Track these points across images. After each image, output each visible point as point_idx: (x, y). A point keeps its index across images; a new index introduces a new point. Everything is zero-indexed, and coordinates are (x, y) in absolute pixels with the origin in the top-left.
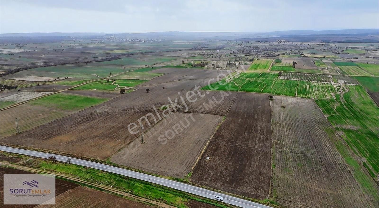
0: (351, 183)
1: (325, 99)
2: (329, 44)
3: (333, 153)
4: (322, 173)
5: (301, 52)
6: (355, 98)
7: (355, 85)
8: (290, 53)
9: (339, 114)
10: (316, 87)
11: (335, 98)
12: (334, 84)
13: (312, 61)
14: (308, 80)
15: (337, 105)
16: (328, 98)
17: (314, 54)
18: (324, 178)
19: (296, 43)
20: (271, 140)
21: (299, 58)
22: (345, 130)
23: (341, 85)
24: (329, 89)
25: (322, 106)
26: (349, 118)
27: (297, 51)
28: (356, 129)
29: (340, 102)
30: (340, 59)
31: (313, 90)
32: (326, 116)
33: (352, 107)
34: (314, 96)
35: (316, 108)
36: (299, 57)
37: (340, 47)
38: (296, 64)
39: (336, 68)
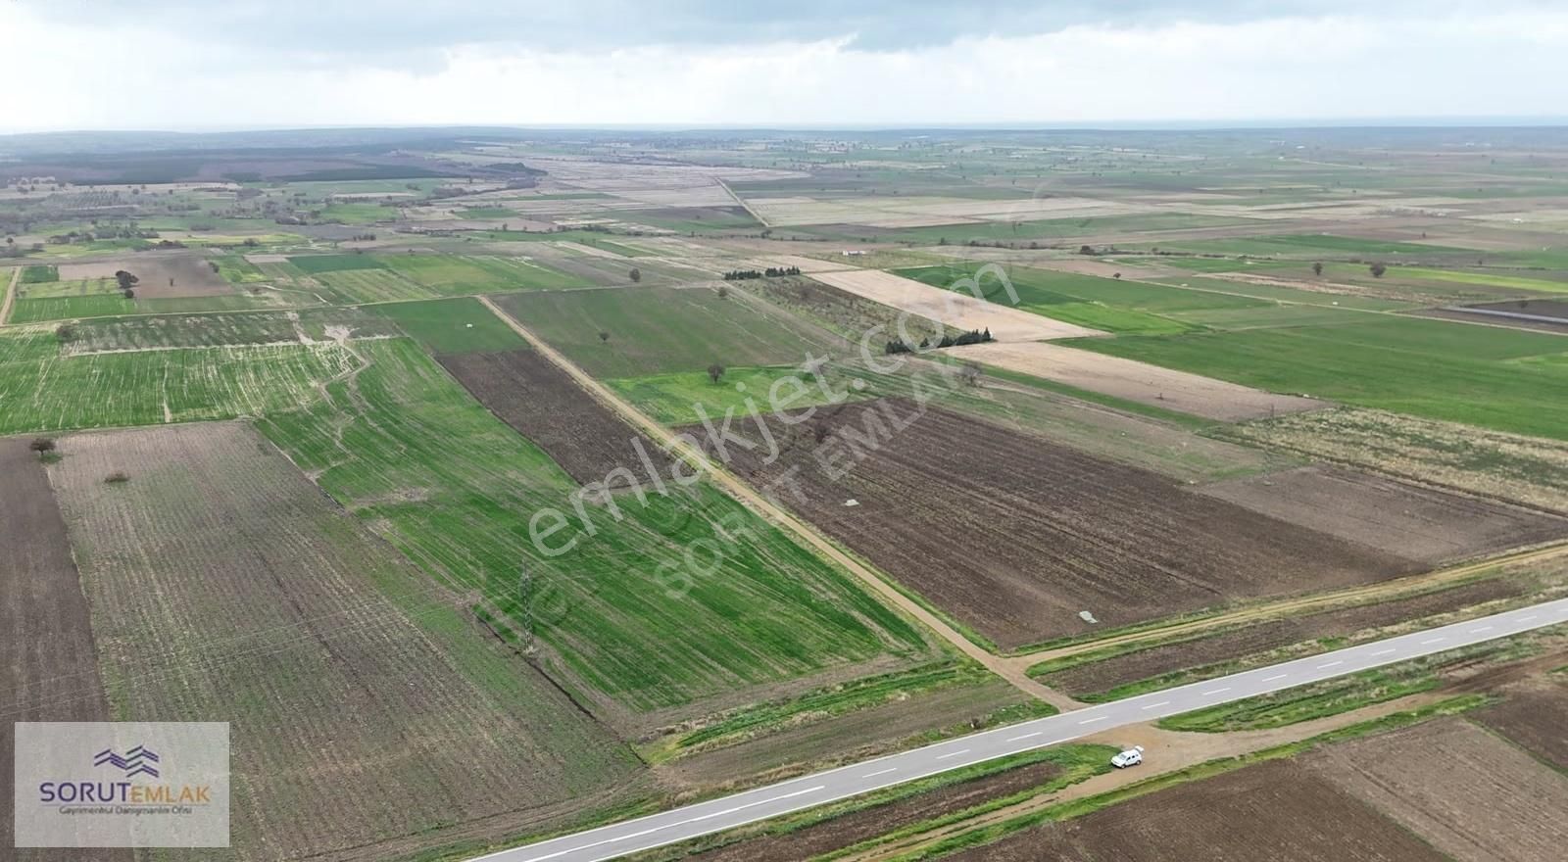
0: (450, 696)
1: (294, 409)
2: (254, 186)
3: (367, 607)
4: (343, 699)
5: (143, 225)
6: (398, 388)
7: (388, 337)
8: (94, 235)
9: (357, 458)
10: (244, 367)
11: (328, 398)
12: (313, 346)
13: (204, 263)
14: (207, 345)
15: (340, 426)
16: (304, 402)
17: (206, 229)
18: (357, 716)
19: (111, 189)
21: (144, 254)
22: (392, 512)
23: (341, 344)
24: (300, 365)
25: (287, 439)
26: (396, 464)
27: (125, 225)
28: (426, 499)
29: (353, 411)
30: (314, 246)
31: (235, 382)
32: (313, 476)
33: (397, 422)
34: (248, 407)
35: (266, 453)
36: (138, 249)
37: (301, 198)
38: (136, 280)
39: (308, 281)
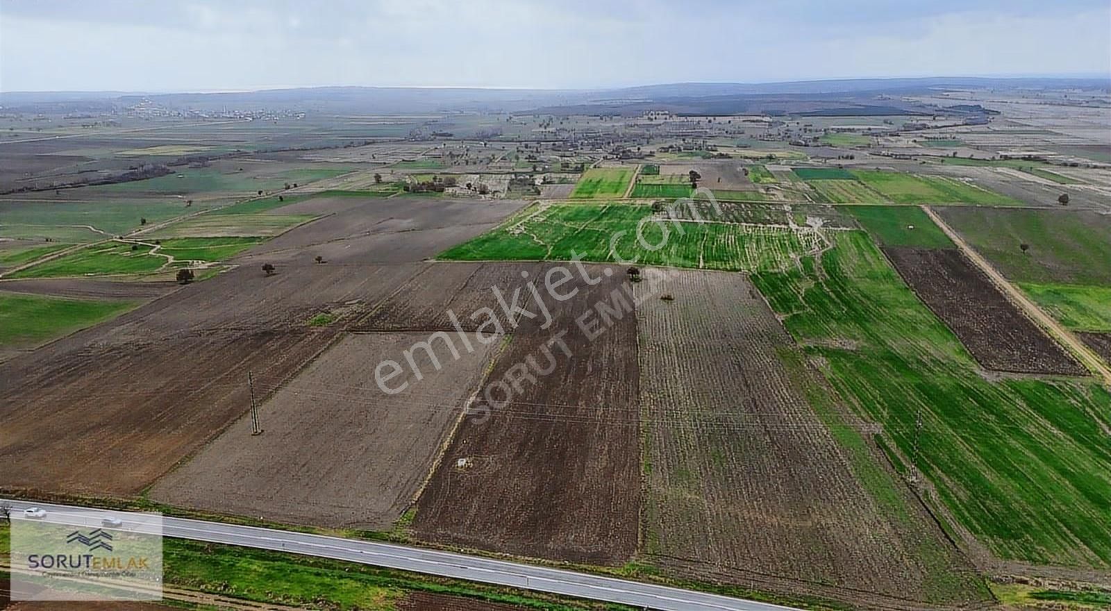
0: (846, 494)
1: (776, 270)
2: (781, 119)
3: (800, 415)
4: (773, 473)
5: (710, 143)
6: (849, 265)
7: (848, 229)
8: (682, 148)
9: (812, 311)
10: (751, 238)
11: (799, 266)
12: (797, 230)
13: (739, 169)
14: (732, 222)
15: (806, 285)
16: (784, 267)
17: (745, 147)
18: (780, 487)
19: (696, 119)
20: (638, 393)
21: (706, 161)
22: (828, 353)
23: (815, 231)
24: (786, 242)
25: (769, 290)
26: (838, 320)
27: (700, 142)
28: (854, 349)
29: (815, 278)
30: (811, 162)
31: (744, 248)
32: (781, 317)
33: (844, 290)
34: (749, 265)
35: (753, 297)
36: (704, 157)
37: (808, 128)
38: (699, 177)
39: (802, 185)
